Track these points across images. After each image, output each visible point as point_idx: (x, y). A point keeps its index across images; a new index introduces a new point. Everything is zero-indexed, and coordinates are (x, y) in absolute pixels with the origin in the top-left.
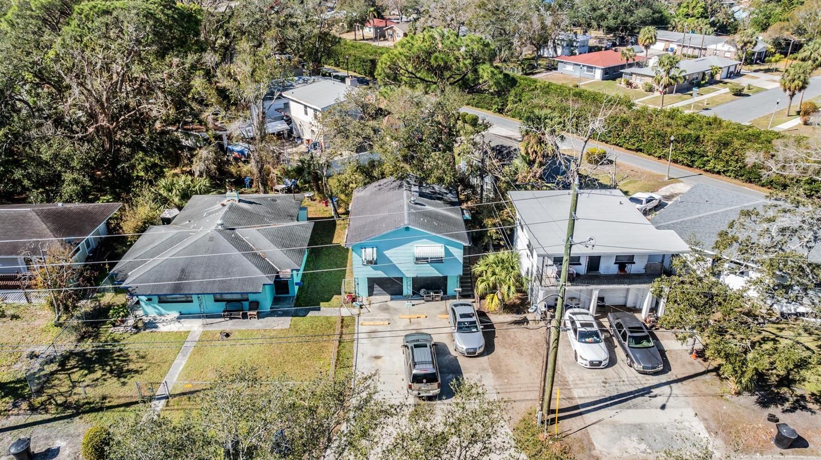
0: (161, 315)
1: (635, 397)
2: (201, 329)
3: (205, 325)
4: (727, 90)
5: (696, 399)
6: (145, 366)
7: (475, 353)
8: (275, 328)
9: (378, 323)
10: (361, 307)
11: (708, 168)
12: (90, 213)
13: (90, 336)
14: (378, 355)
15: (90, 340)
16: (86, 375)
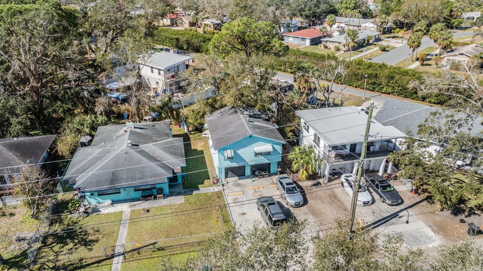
0: (99, 203)
1: (391, 219)
2: (129, 209)
3: (131, 206)
4: (378, 48)
5: (421, 215)
6: (101, 236)
7: (299, 205)
8: (176, 203)
9: (236, 193)
10: (223, 185)
11: (383, 91)
12: (38, 142)
13: (56, 222)
14: (244, 212)
15: (57, 224)
16: (63, 247)
